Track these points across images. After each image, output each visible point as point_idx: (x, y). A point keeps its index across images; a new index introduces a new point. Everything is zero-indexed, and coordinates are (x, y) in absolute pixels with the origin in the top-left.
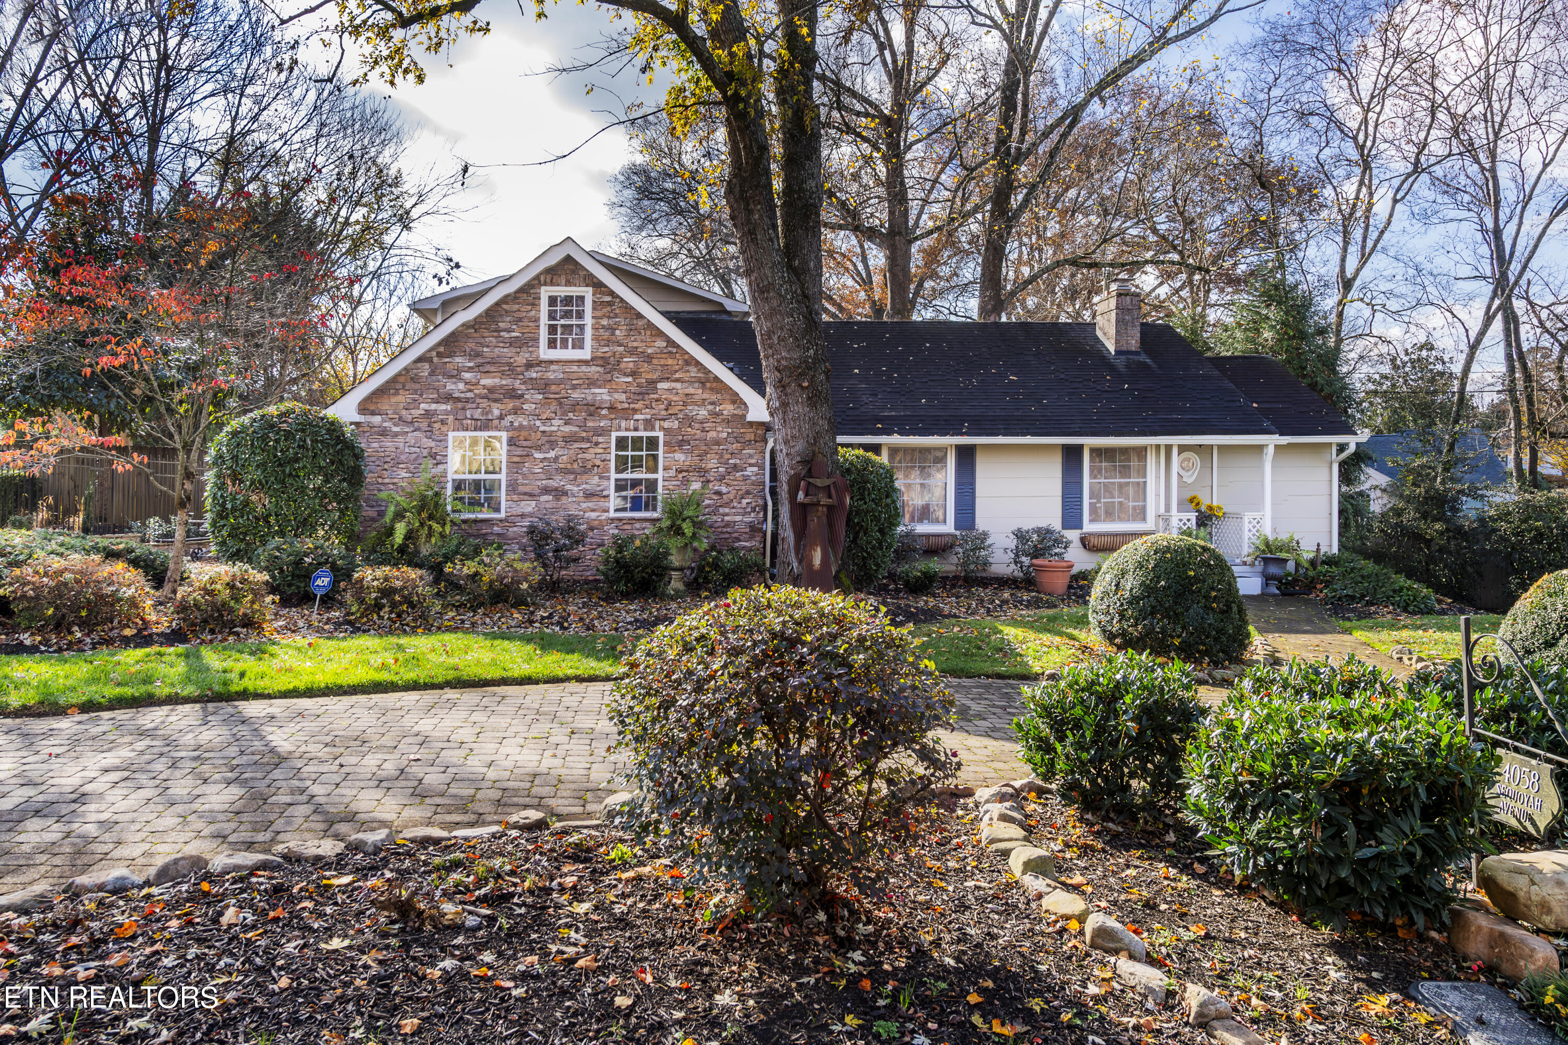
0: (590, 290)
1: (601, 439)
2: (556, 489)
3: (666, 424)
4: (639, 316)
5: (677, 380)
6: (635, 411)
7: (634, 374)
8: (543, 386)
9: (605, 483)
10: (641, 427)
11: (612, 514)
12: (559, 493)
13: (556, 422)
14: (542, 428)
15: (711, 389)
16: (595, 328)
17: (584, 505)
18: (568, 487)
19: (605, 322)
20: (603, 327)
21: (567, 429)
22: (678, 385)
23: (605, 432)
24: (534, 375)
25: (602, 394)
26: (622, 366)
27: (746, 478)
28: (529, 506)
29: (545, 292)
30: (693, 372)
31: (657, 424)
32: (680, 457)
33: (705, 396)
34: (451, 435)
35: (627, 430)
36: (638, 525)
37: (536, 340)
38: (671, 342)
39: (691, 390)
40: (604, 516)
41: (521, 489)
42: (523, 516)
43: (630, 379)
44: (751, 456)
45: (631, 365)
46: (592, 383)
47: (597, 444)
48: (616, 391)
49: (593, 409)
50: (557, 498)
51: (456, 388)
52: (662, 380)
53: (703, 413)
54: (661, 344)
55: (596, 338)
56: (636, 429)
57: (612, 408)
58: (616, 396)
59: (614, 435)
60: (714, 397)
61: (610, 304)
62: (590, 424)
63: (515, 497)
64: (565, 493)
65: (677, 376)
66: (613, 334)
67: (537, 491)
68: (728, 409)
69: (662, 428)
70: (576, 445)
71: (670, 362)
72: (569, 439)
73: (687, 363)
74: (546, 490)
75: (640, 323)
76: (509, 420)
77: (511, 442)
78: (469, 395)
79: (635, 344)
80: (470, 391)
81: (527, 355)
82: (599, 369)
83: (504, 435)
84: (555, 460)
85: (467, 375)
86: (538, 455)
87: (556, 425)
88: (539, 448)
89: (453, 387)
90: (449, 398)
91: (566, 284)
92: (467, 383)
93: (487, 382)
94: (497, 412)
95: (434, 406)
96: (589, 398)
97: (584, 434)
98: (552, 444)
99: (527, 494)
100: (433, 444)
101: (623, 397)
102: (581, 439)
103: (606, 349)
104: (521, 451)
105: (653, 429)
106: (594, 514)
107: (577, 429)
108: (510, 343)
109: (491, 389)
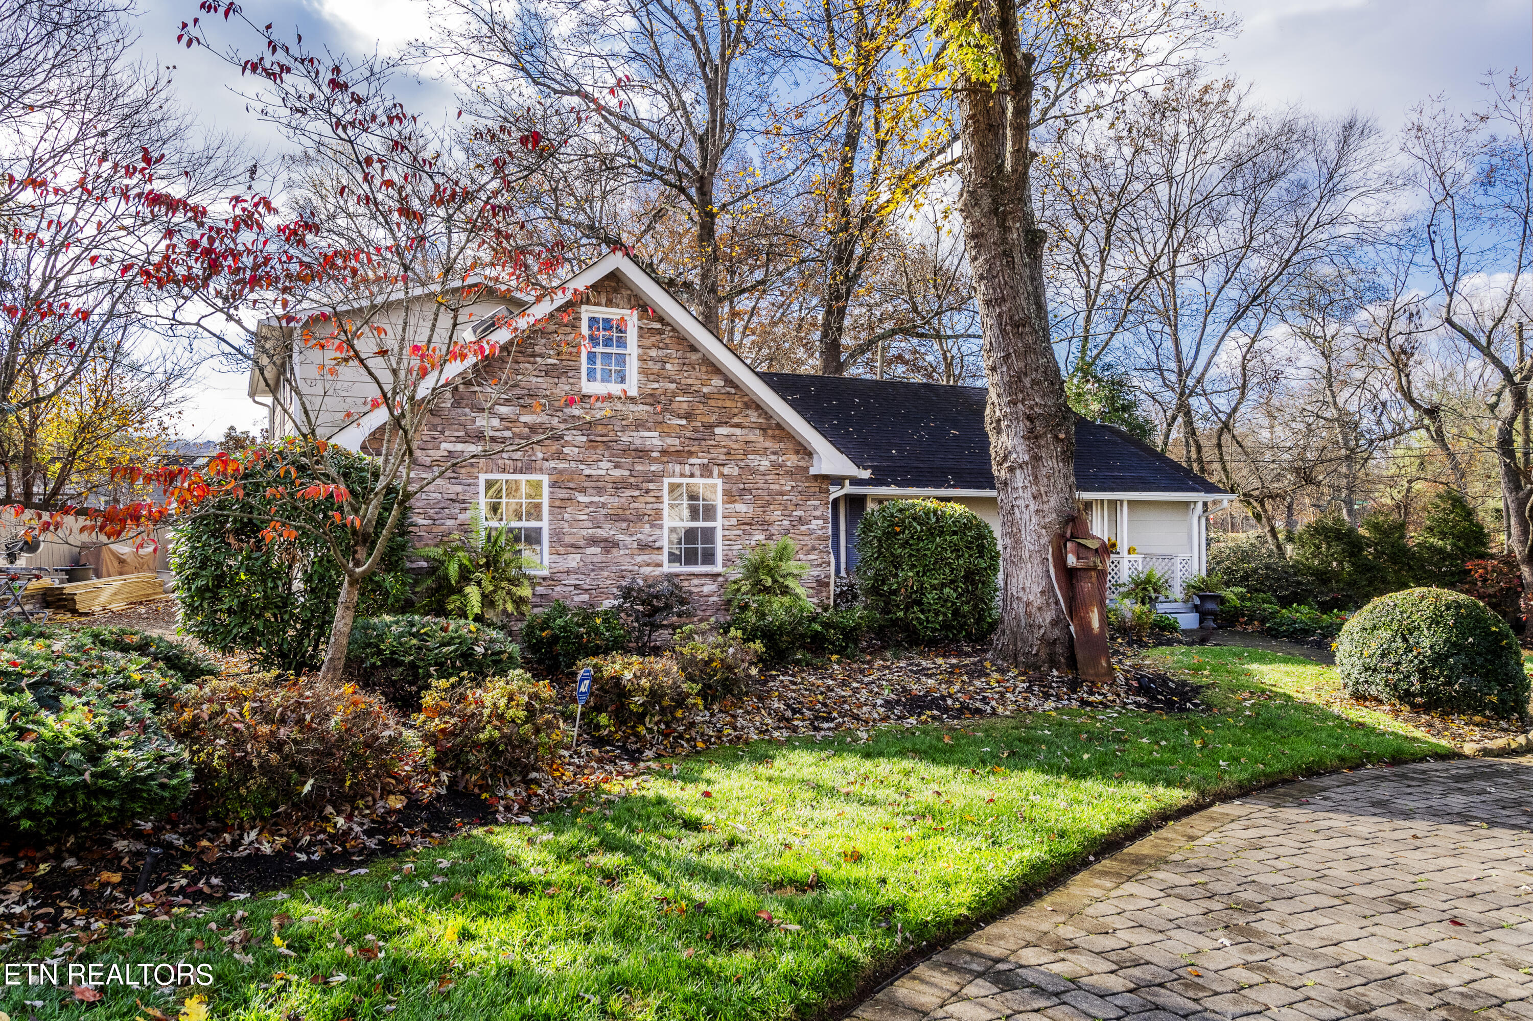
0: (635, 313)
1: (652, 486)
2: (605, 540)
3: (726, 471)
4: (693, 349)
5: (737, 426)
6: (691, 454)
7: (688, 416)
8: (588, 427)
9: (658, 532)
10: (698, 473)
11: (666, 569)
12: (609, 545)
13: (604, 465)
14: (587, 472)
15: (774, 437)
16: (641, 359)
17: (639, 559)
18: (620, 537)
19: (653, 353)
20: (652, 359)
21: (617, 473)
22: (738, 431)
23: (656, 477)
24: (577, 413)
25: (652, 439)
26: (675, 406)
27: (811, 533)
28: (573, 561)
29: (586, 312)
30: (754, 416)
31: (716, 470)
32: (741, 508)
33: (767, 445)
34: (483, 477)
35: (682, 475)
36: (696, 581)
37: (577, 369)
38: (730, 382)
39: (751, 437)
40: (658, 571)
41: (568, 539)
42: (568, 572)
43: (684, 422)
44: (816, 508)
45: (685, 406)
46: (639, 424)
47: (647, 491)
48: (669, 435)
49: (642, 453)
50: (607, 551)
51: (486, 423)
52: (720, 424)
53: (765, 463)
54: (718, 382)
55: (643, 371)
56: (692, 475)
57: (664, 452)
58: (669, 441)
59: (667, 481)
60: (777, 446)
61: (660, 332)
62: (639, 468)
63: (562, 550)
64: (616, 545)
65: (736, 420)
66: (663, 368)
67: (582, 543)
68: (792, 460)
69: (721, 475)
70: (628, 493)
71: (728, 404)
72: (619, 485)
73: (747, 406)
74: (593, 541)
75: (694, 357)
76: (552, 464)
77: (554, 485)
78: (508, 434)
79: (689, 381)
80: (508, 429)
81: (567, 388)
82: (647, 408)
83: (545, 479)
84: (604, 505)
85: (503, 410)
86: (582, 498)
87: (604, 468)
88: (583, 490)
89: (484, 423)
90: (479, 437)
91: (609, 303)
92: (502, 419)
93: (526, 418)
94: (540, 455)
95: (459, 447)
96: (638, 442)
97: (632, 480)
98: (600, 491)
99: (572, 546)
100: (459, 488)
101: (677, 442)
102: (630, 486)
103: (656, 385)
104: (563, 494)
105: (710, 475)
106: (649, 569)
107: (627, 473)
108: (548, 372)
109: (533, 429)
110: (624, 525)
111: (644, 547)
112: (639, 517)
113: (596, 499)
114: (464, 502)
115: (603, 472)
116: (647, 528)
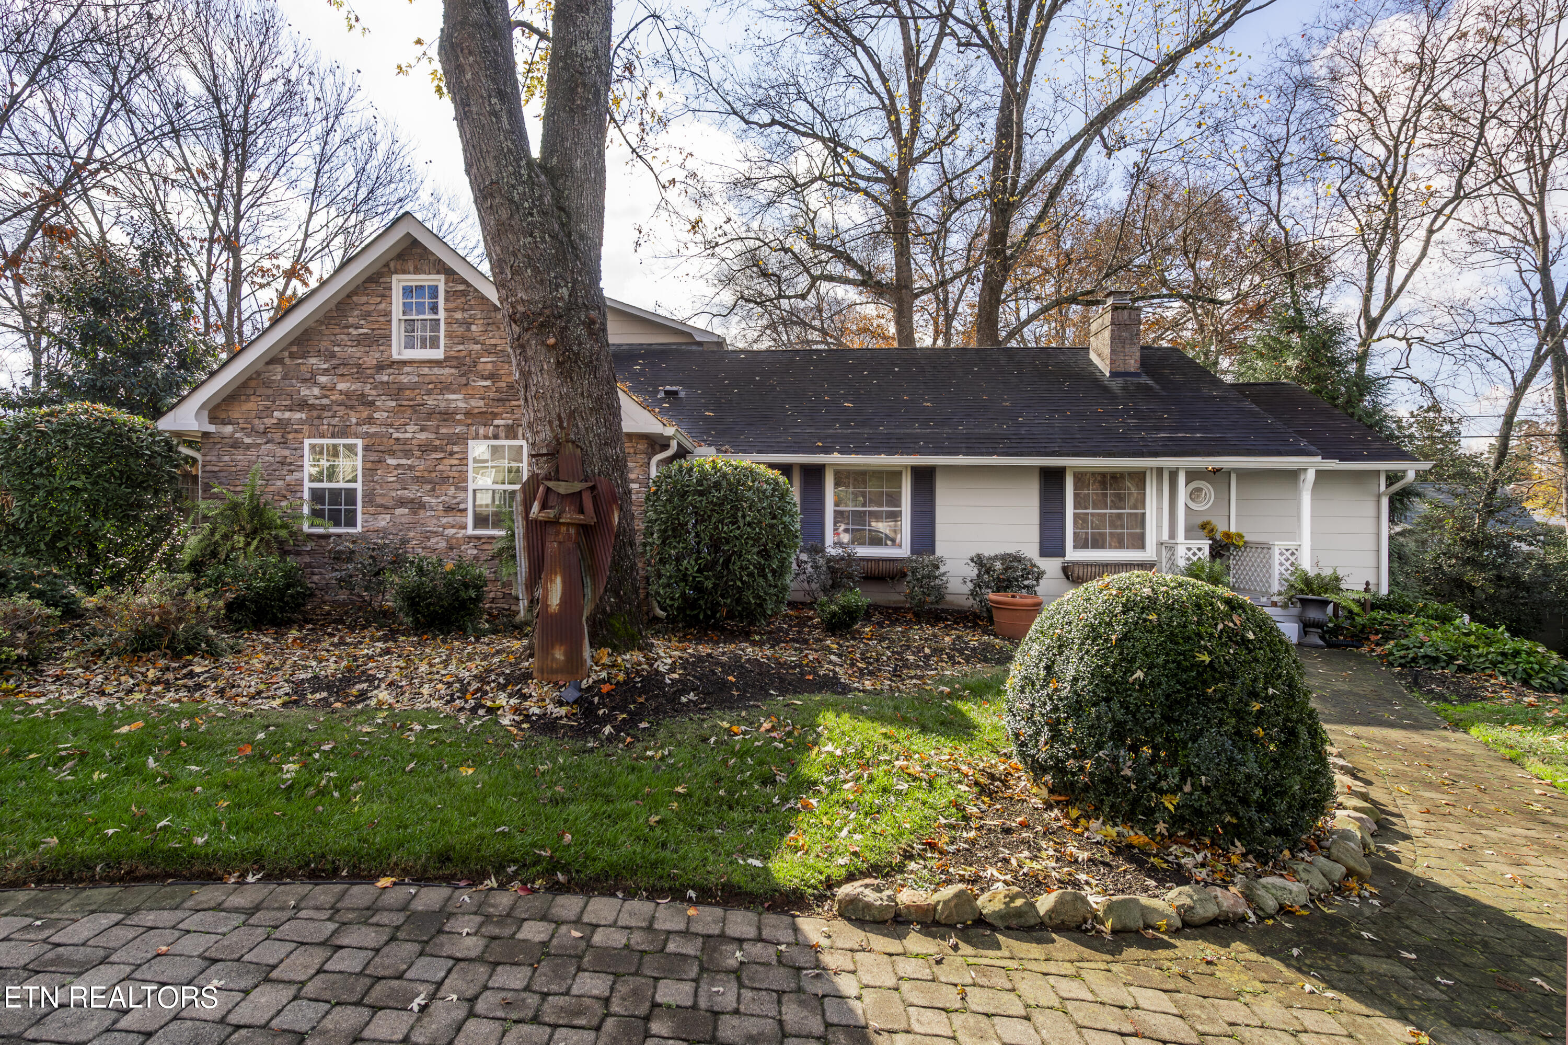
0: (442, 277)
1: (456, 449)
2: (412, 501)
6: (495, 415)
7: (492, 376)
8: (396, 391)
9: (461, 495)
10: (502, 434)
11: (470, 531)
12: (417, 506)
13: (411, 428)
14: (395, 435)
16: (448, 324)
17: (444, 521)
18: (426, 499)
19: (459, 315)
20: (457, 321)
21: (423, 436)
23: (462, 440)
24: (385, 378)
25: (457, 400)
26: (480, 367)
28: (386, 521)
29: (398, 283)
31: (520, 431)
34: (307, 442)
35: (484, 437)
37: (388, 337)
40: (462, 533)
41: (379, 500)
42: (378, 532)
43: (488, 383)
45: (490, 366)
46: (446, 387)
47: (452, 454)
48: (472, 396)
49: (447, 416)
50: (414, 512)
51: (310, 393)
55: (449, 335)
56: (497, 437)
57: (468, 414)
58: (473, 403)
59: (472, 443)
61: (464, 294)
62: (443, 431)
63: (371, 510)
64: (422, 506)
66: (469, 330)
67: (393, 504)
70: (434, 455)
72: (426, 448)
74: (402, 503)
75: (496, 317)
76: (365, 428)
77: (366, 448)
78: (325, 401)
79: (493, 341)
80: (326, 397)
81: (378, 355)
82: (453, 371)
83: (359, 443)
84: (411, 468)
85: (322, 379)
86: (391, 461)
87: (411, 432)
88: (392, 453)
89: (307, 392)
90: (303, 405)
91: (417, 271)
92: (322, 388)
93: (342, 386)
94: (354, 420)
95: (287, 415)
96: (443, 405)
97: (437, 443)
98: (407, 454)
99: (382, 506)
100: (287, 453)
101: (481, 403)
102: (436, 449)
103: (461, 347)
104: (374, 457)
105: (515, 437)
106: (453, 531)
107: (433, 436)
108: (359, 341)
109: (347, 394)
110: (429, 487)
111: (449, 509)
112: (445, 480)
113: (404, 461)
114: (291, 464)
115: (409, 435)
116: (452, 490)
